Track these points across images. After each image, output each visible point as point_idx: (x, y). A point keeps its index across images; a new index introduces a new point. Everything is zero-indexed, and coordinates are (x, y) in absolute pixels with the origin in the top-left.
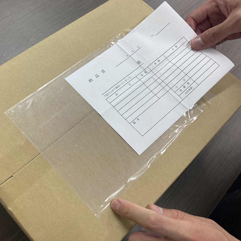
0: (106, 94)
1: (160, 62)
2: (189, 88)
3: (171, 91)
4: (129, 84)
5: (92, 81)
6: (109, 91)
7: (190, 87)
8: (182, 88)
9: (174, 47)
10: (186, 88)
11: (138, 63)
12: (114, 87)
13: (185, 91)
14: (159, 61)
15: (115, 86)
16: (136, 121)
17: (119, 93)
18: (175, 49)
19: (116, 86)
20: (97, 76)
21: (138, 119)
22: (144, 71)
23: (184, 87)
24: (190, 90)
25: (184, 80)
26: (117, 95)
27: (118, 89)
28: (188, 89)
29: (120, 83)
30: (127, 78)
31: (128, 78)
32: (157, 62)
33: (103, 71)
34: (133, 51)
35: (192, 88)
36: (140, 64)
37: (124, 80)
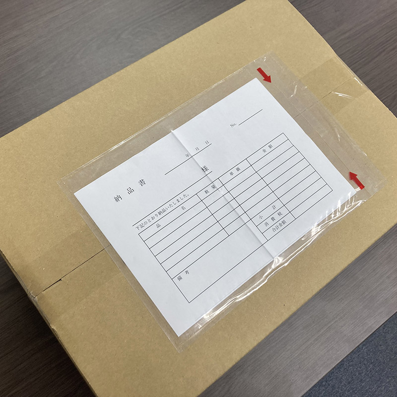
0: (141, 225)
1: (240, 171)
2: (280, 222)
3: (250, 224)
4: (183, 208)
5: (120, 199)
6: (146, 220)
7: (282, 220)
8: (269, 221)
9: (267, 147)
10: (275, 221)
11: (204, 169)
12: (156, 213)
13: (274, 227)
14: (238, 169)
15: (158, 211)
16: (183, 275)
17: (162, 223)
18: (268, 150)
19: (160, 209)
20: (131, 191)
21: (187, 272)
22: (212, 185)
23: (273, 219)
25: (274, 207)
26: (158, 226)
27: (162, 215)
28: (277, 224)
29: (167, 205)
30: (181, 196)
31: (183, 197)
32: (234, 171)
33: (142, 182)
34: (197, 149)
35: (284, 223)
36: (207, 172)
37: (175, 200)
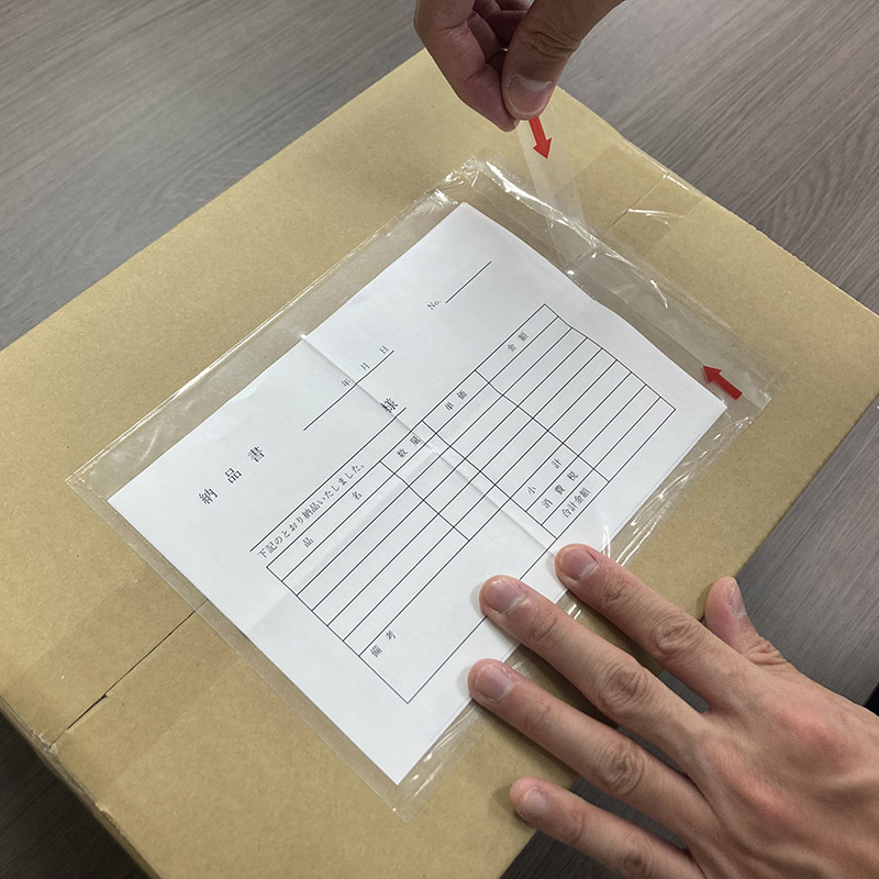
0: (269, 546)
1: (466, 399)
2: (577, 493)
3: (510, 509)
4: (355, 495)
5: (212, 497)
6: (277, 533)
7: (580, 488)
8: (552, 495)
9: (515, 340)
10: (565, 494)
11: (388, 406)
12: (298, 513)
13: (564, 506)
14: (462, 395)
15: (303, 509)
16: (382, 642)
17: (316, 534)
18: (520, 345)
19: (307, 506)
20: (233, 476)
21: (390, 635)
22: (410, 436)
23: (559, 489)
24: (578, 499)
25: (557, 464)
26: (308, 543)
27: (313, 517)
28: (571, 498)
29: (320, 494)
30: (348, 469)
31: (350, 472)
32: (454, 399)
33: (256, 453)
34: (365, 366)
35: (585, 495)
36: (395, 412)
37: (335, 481)
